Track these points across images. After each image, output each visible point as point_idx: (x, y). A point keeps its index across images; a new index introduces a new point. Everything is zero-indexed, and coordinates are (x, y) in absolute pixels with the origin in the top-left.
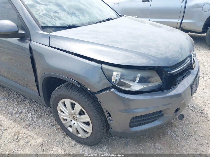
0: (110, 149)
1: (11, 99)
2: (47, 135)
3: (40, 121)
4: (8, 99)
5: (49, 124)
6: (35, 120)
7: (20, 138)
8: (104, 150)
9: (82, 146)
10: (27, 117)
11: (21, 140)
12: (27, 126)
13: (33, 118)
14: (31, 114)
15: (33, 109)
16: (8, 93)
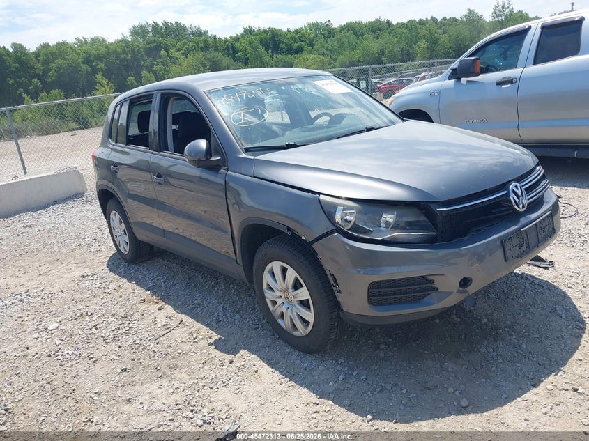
0: (350, 363)
1: (193, 284)
2: (245, 336)
3: (237, 316)
4: (187, 284)
5: (250, 322)
6: (228, 315)
7: (201, 337)
8: (340, 362)
9: (301, 354)
10: (216, 311)
11: (202, 341)
12: (214, 323)
13: (227, 312)
14: (223, 307)
15: (228, 300)
16: (189, 274)
